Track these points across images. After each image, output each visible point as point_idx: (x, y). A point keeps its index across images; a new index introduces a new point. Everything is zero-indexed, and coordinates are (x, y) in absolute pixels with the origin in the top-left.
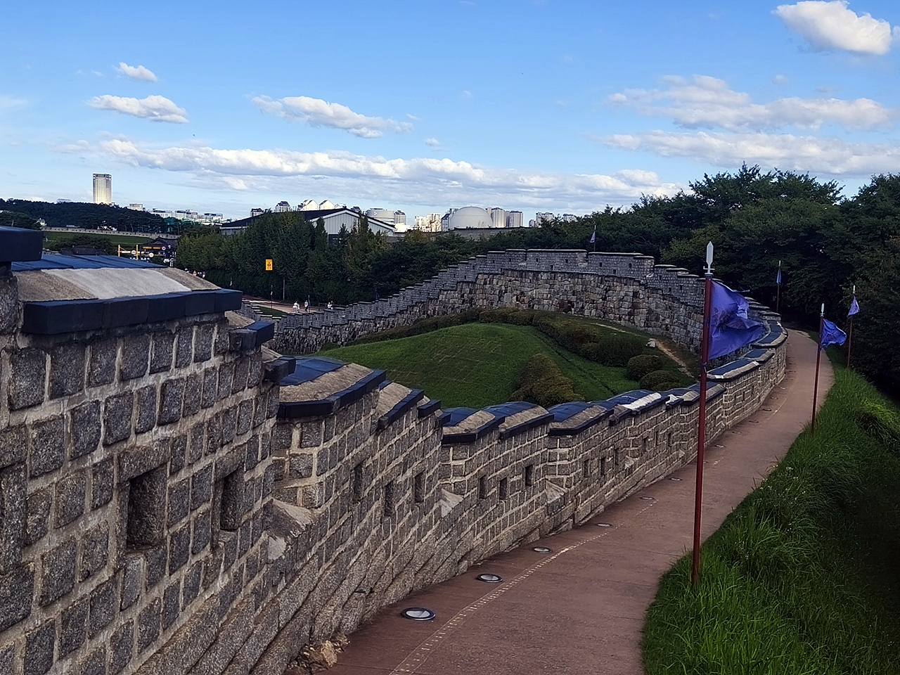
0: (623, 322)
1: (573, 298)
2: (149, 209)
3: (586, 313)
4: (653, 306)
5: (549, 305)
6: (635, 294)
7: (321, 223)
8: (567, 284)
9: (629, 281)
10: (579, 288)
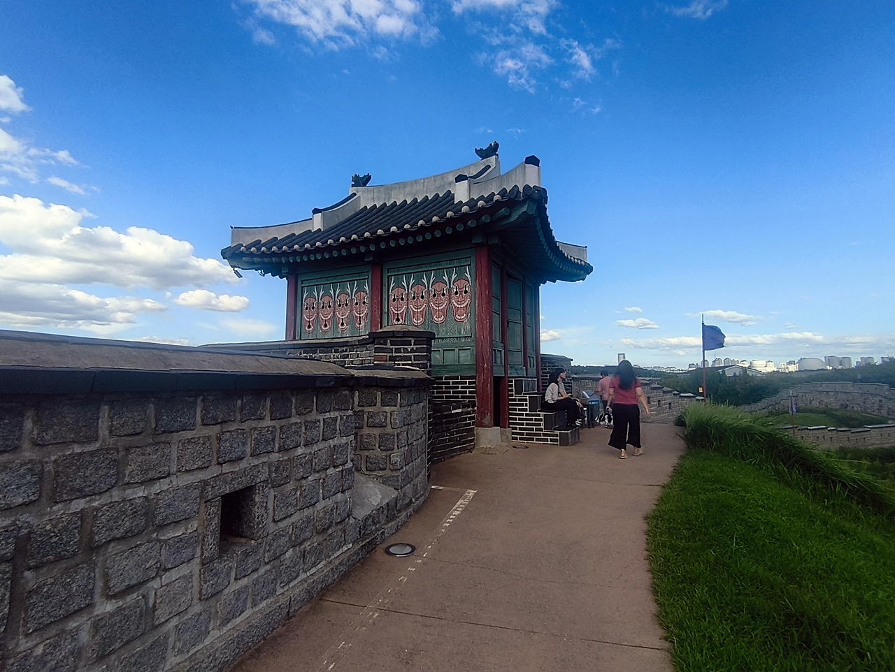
0: (875, 413)
1: (848, 403)
2: (642, 367)
3: (855, 409)
4: (890, 406)
5: (835, 405)
6: (881, 401)
7: (724, 372)
8: (844, 397)
9: (876, 395)
10: (850, 398)
